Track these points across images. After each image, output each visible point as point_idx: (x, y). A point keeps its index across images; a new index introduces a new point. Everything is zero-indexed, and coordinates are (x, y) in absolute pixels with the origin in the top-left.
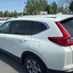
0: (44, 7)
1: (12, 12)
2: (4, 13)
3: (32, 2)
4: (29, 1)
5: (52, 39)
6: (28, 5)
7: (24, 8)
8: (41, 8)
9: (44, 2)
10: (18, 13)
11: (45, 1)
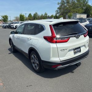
0: (82, 8)
1: (42, 15)
2: (33, 16)
3: (67, 3)
4: (63, 2)
5: (46, 38)
6: (62, 6)
7: (57, 10)
8: (79, 10)
9: (83, 1)
10: (49, 16)
11: (85, 1)
